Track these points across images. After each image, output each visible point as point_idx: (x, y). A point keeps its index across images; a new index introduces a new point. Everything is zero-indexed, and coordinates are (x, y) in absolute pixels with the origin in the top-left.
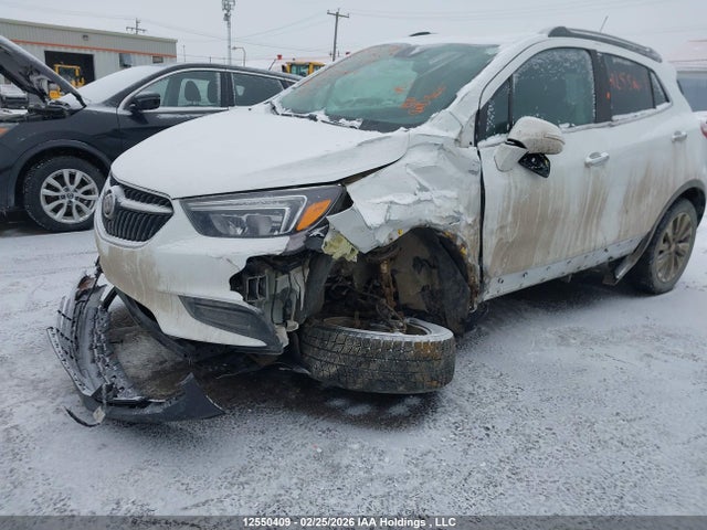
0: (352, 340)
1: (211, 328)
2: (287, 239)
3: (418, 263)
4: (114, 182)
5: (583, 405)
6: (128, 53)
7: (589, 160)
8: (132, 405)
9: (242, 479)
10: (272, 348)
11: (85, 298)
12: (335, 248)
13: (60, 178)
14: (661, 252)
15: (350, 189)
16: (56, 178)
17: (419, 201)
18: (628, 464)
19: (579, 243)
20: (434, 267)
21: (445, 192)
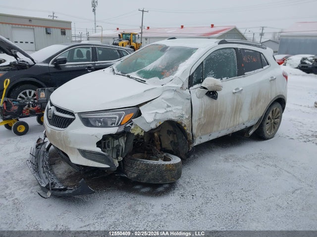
0: (142, 164)
1: (89, 161)
2: (118, 128)
3: (169, 132)
4: (52, 105)
5: (230, 186)
6: (50, 27)
7: (234, 91)
8: (60, 190)
9: (102, 216)
10: (112, 168)
11: (39, 147)
12: (136, 130)
13: (25, 94)
14: (267, 123)
15: (141, 108)
16: (23, 94)
17: (167, 112)
18: (243, 207)
19: (232, 122)
20: (175, 134)
21: (177, 107)
